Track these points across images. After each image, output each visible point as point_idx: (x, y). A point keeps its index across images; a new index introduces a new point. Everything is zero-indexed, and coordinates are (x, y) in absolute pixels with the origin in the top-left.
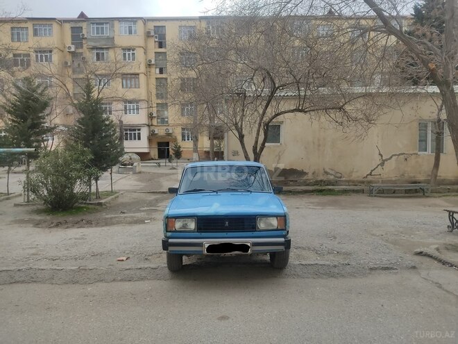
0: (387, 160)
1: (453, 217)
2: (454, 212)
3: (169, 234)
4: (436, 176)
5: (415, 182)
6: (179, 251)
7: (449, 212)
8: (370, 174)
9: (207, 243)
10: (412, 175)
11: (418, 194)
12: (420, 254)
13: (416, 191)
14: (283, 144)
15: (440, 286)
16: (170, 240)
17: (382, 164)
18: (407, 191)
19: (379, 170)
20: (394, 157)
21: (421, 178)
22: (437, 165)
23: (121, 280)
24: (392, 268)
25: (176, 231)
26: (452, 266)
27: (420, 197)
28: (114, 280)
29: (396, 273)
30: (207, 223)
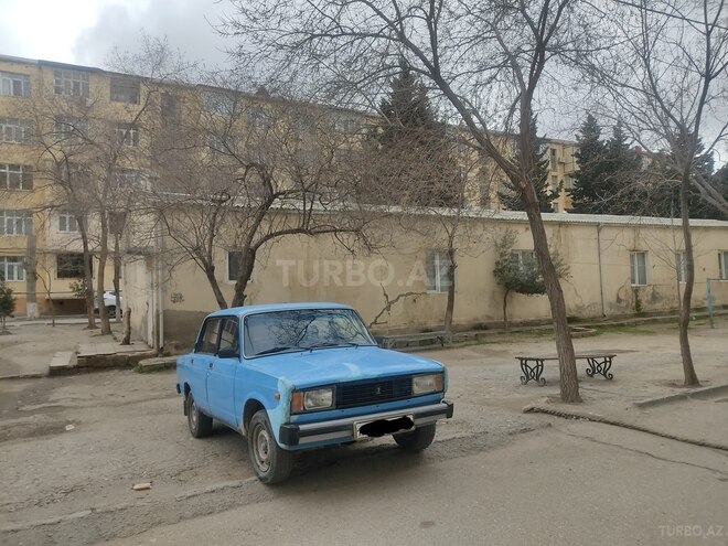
0: (393, 302)
1: (526, 366)
2: (526, 360)
3: (294, 418)
4: (451, 321)
5: (427, 331)
6: (321, 442)
7: (521, 359)
8: (375, 323)
9: (359, 422)
10: (422, 321)
11: (434, 346)
12: (531, 411)
13: (432, 342)
14: (256, 282)
15: (593, 440)
16: (302, 427)
17: (388, 308)
18: (423, 343)
19: (385, 316)
20: (402, 299)
21: (432, 324)
22: (450, 307)
23: (195, 515)
24: (530, 430)
25: (305, 412)
26: (578, 418)
27: (436, 349)
28: (181, 518)
29: (538, 435)
30: (350, 394)
